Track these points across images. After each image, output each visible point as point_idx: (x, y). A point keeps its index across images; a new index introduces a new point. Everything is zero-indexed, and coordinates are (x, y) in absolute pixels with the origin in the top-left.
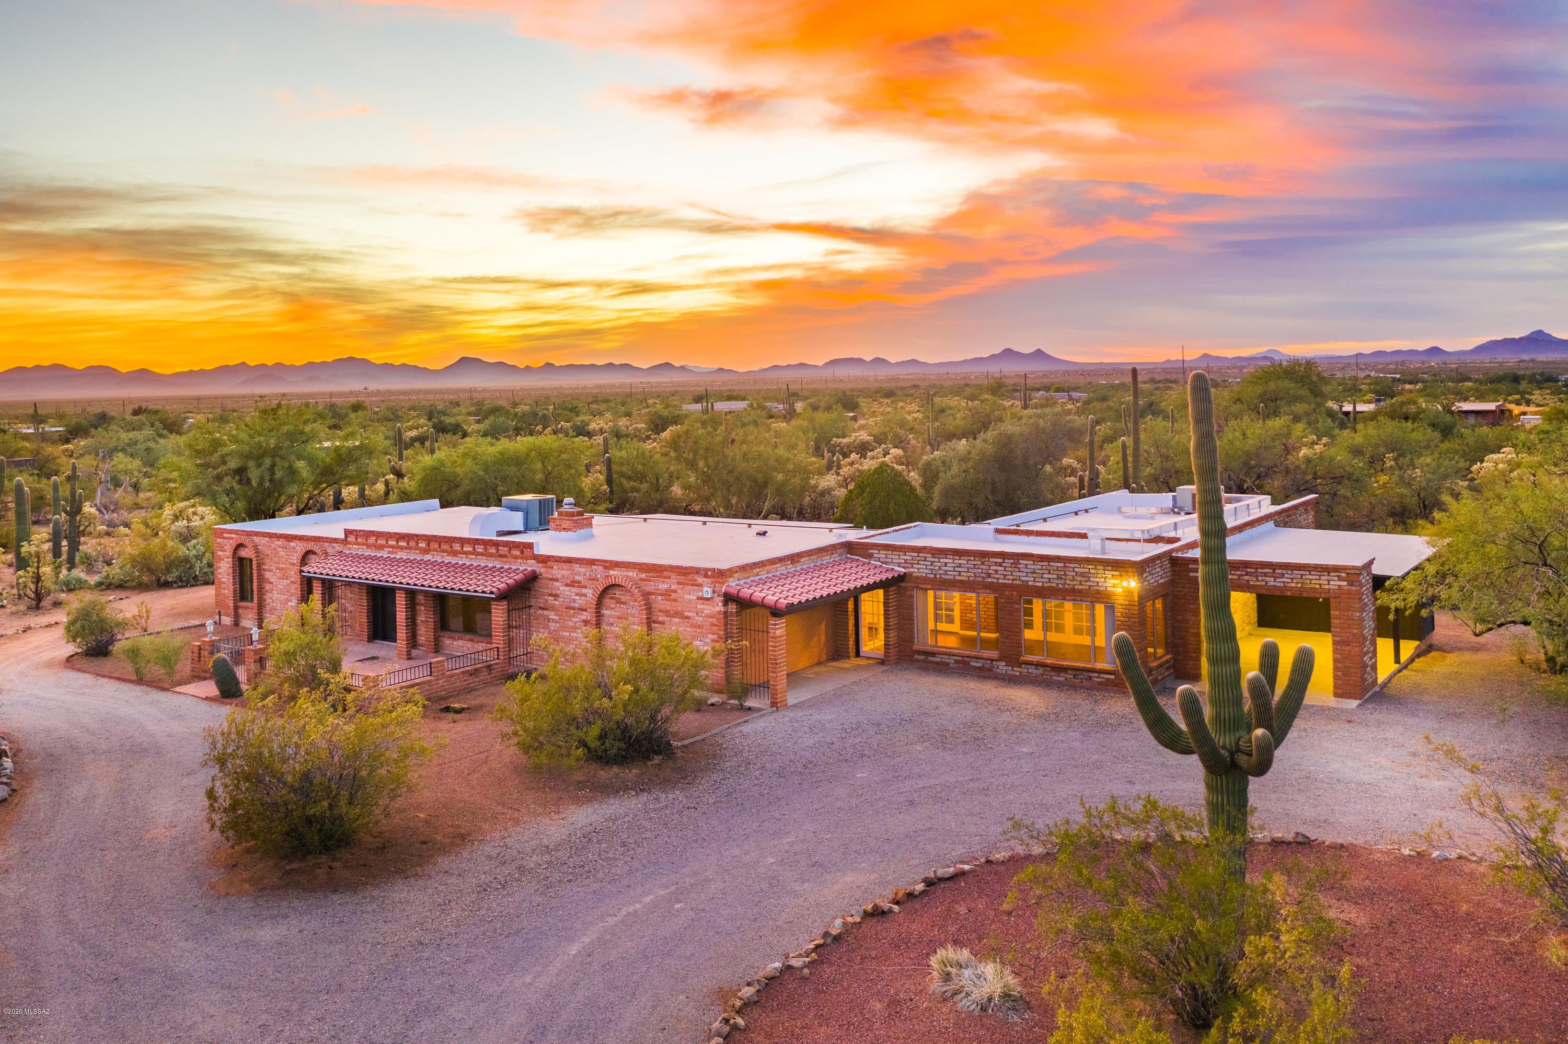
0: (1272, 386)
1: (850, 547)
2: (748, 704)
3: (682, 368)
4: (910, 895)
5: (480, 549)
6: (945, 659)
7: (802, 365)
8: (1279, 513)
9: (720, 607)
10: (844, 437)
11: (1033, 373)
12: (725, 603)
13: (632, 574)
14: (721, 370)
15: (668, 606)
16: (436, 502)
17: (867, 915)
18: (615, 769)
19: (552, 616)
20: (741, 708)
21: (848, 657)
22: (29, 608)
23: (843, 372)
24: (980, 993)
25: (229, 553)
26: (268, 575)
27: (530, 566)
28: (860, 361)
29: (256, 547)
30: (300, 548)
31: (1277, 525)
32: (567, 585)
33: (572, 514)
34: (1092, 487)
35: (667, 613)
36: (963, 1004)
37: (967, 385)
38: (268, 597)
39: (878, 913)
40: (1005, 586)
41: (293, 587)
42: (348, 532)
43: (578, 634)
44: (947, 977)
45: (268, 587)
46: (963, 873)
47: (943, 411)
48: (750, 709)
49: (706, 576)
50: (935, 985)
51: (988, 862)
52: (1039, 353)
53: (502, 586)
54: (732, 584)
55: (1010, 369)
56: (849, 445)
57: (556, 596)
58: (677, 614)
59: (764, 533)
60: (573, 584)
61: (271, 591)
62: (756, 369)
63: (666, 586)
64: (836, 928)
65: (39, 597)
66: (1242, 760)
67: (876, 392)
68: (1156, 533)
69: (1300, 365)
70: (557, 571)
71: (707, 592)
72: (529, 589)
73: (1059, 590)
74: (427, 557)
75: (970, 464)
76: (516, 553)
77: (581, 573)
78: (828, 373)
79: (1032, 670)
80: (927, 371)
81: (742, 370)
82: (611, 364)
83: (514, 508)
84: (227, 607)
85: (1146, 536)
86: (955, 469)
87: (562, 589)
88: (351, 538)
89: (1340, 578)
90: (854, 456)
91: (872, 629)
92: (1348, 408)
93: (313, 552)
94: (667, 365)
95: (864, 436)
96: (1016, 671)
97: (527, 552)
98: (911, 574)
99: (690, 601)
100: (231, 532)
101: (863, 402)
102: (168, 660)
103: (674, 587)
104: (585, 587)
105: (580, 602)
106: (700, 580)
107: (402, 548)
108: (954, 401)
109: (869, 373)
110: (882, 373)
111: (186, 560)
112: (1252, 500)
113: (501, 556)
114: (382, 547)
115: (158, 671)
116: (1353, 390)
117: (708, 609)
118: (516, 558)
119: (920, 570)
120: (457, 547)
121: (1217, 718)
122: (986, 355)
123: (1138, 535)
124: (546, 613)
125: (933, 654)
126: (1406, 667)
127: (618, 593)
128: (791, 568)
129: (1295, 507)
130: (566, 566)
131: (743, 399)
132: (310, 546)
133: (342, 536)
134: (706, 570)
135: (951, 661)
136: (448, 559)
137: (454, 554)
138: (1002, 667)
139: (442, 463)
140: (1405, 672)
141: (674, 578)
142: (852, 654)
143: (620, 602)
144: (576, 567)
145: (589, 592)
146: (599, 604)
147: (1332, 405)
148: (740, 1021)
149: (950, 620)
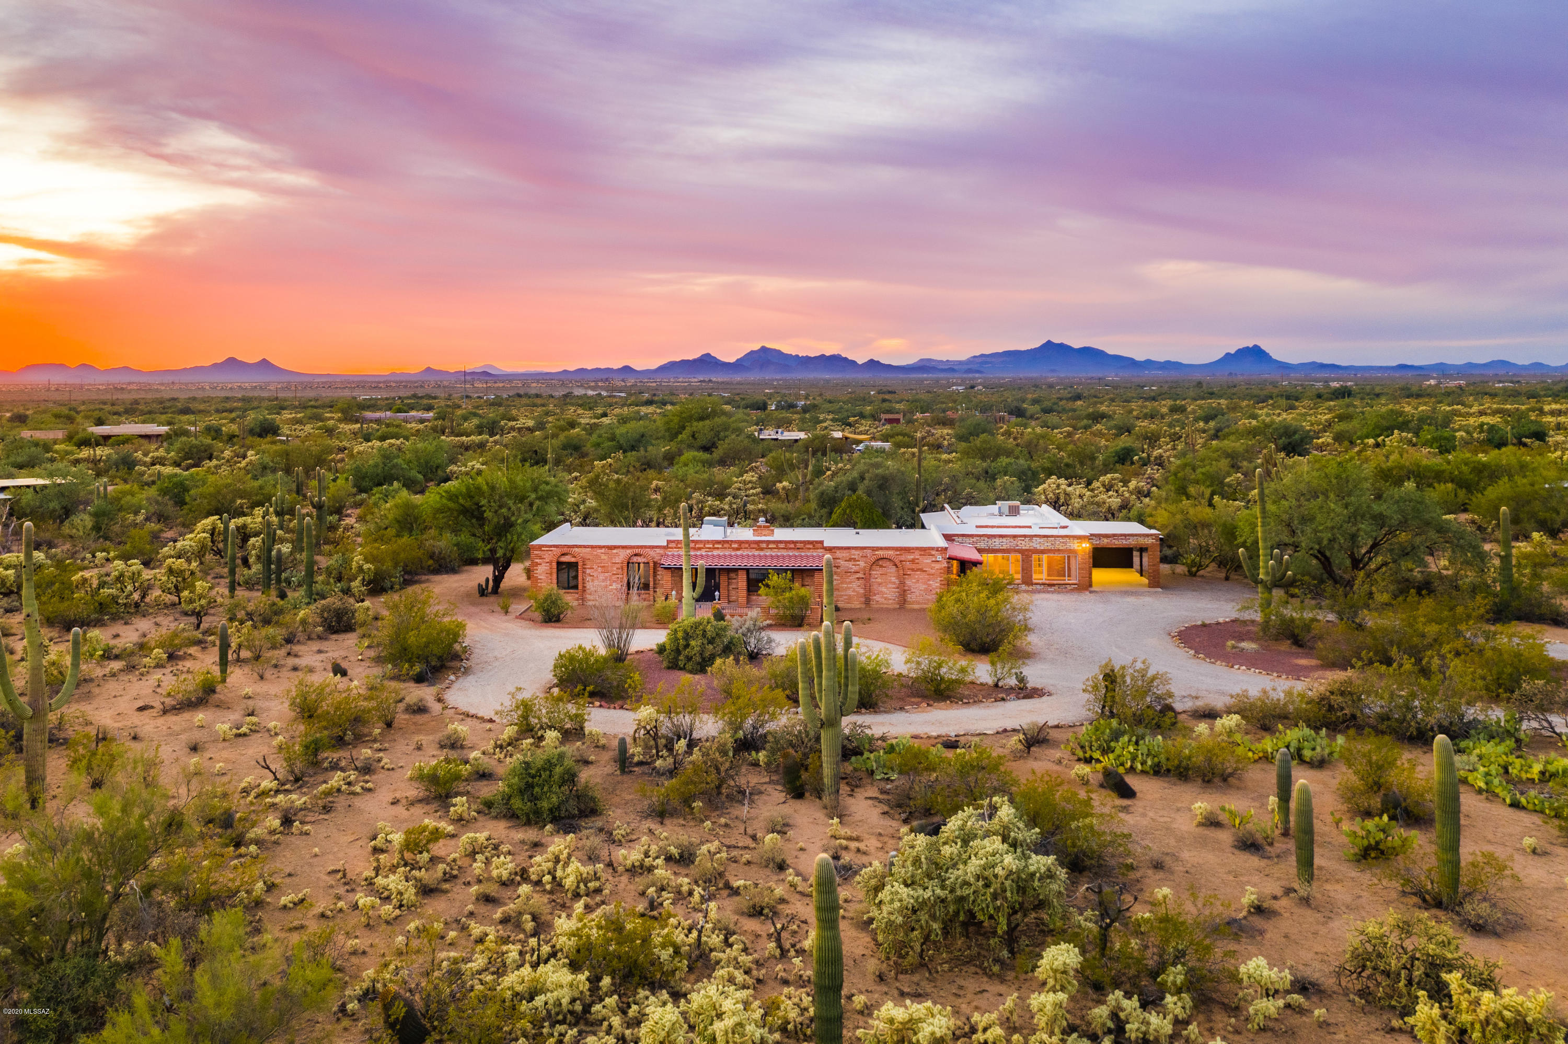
5: (782, 546)
9: (946, 565)
12: (949, 562)
13: (890, 552)
15: (914, 566)
26: (589, 571)
27: (820, 553)
29: (579, 555)
30: (624, 553)
32: (847, 560)
35: (913, 570)
38: (588, 585)
41: (614, 578)
42: (669, 542)
43: (854, 585)
45: (589, 578)
49: (938, 550)
57: (838, 567)
58: (918, 570)
60: (850, 559)
63: (912, 557)
70: (841, 554)
71: (938, 558)
74: (739, 553)
76: (807, 546)
77: (858, 554)
87: (841, 562)
88: (672, 545)
93: (638, 555)
96: (1030, 588)
97: (818, 545)
99: (927, 563)
103: (917, 557)
104: (860, 560)
105: (856, 569)
106: (935, 552)
107: (717, 548)
113: (798, 549)
114: (700, 549)
117: (937, 566)
118: (807, 549)
120: (764, 545)
127: (882, 562)
130: (847, 551)
132: (635, 551)
133: (665, 544)
134: (938, 547)
136: (757, 553)
137: (762, 549)
138: (1024, 587)
141: (917, 553)
143: (882, 566)
144: (853, 551)
145: (862, 563)
146: (870, 568)
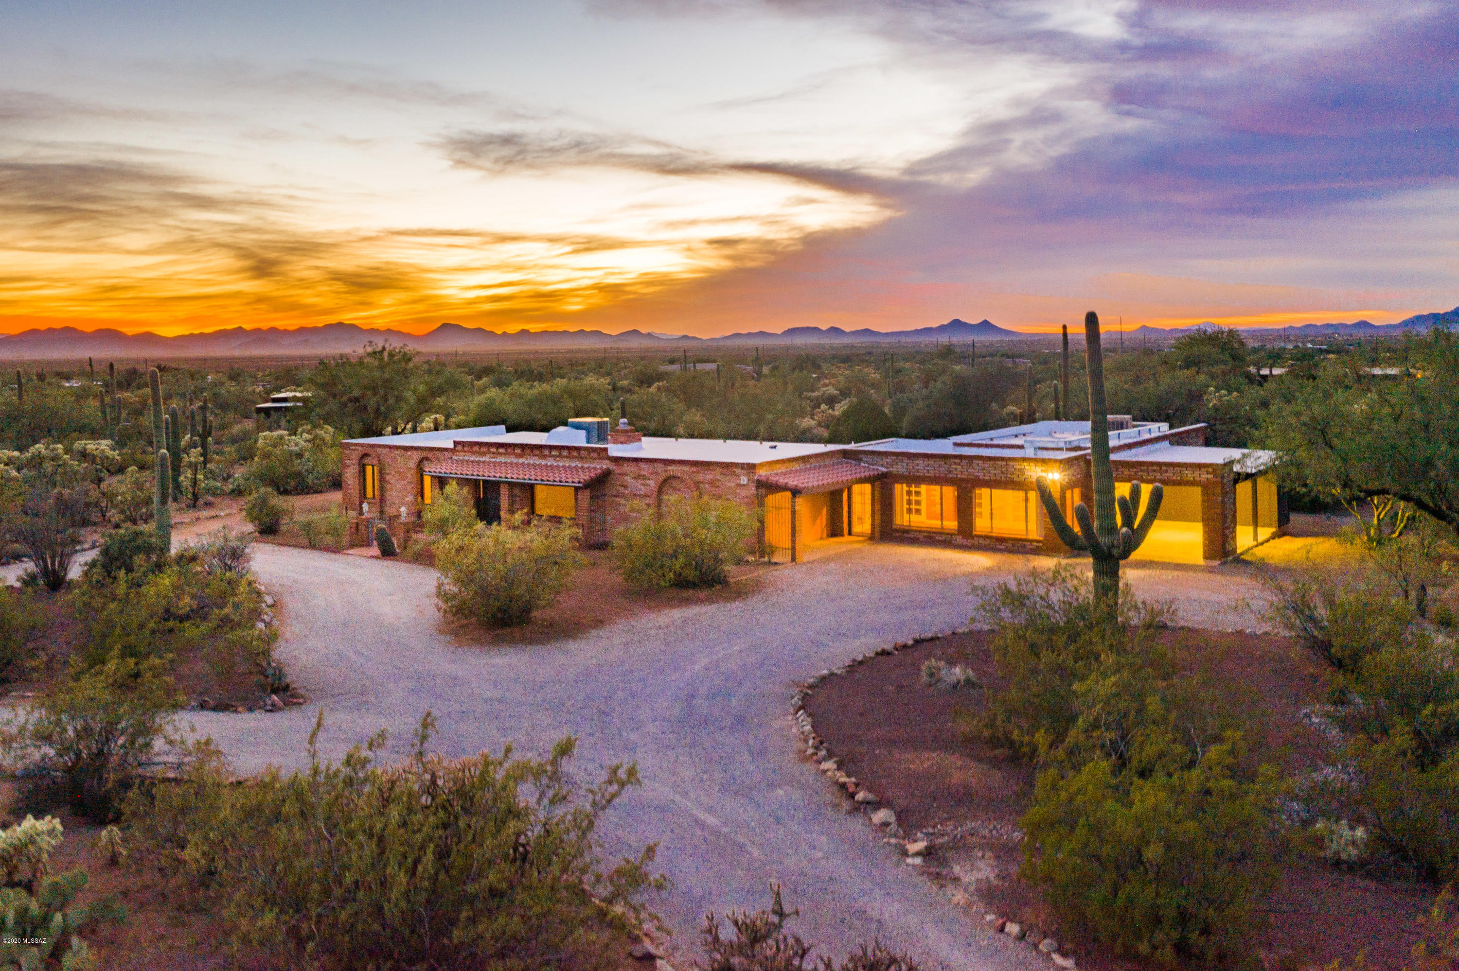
0: (1196, 350)
1: (845, 454)
2: (773, 560)
3: (649, 334)
4: (905, 646)
5: (565, 453)
6: (916, 535)
7: (762, 334)
8: (1172, 435)
9: (753, 490)
10: (813, 391)
11: (980, 342)
12: (757, 488)
13: (686, 468)
14: (686, 337)
15: (714, 491)
16: (503, 427)
17: (877, 654)
18: (691, 592)
19: (623, 501)
20: (770, 563)
21: (842, 535)
22: (189, 506)
23: (799, 341)
24: (952, 680)
25: (355, 461)
26: (388, 477)
27: (605, 465)
28: (816, 330)
29: (378, 456)
30: (416, 456)
31: (1171, 443)
32: (634, 478)
33: (627, 431)
34: (1029, 418)
36: (941, 686)
37: (918, 353)
38: (388, 495)
39: (884, 653)
40: (962, 480)
41: (409, 487)
42: (456, 444)
43: (643, 514)
44: (932, 675)
45: (388, 487)
46: (938, 638)
47: (900, 371)
48: (776, 564)
49: (743, 468)
50: (925, 678)
51: (954, 633)
52: (986, 325)
53: (587, 478)
54: (762, 473)
55: (958, 339)
56: (817, 398)
57: (626, 487)
59: (775, 447)
60: (639, 477)
61: (391, 490)
62: (718, 336)
63: (711, 477)
64: (860, 658)
65: (196, 497)
66: (1115, 552)
67: (833, 358)
68: (1075, 444)
69: (1223, 333)
70: (626, 468)
71: (744, 480)
72: (604, 482)
73: (1002, 482)
74: (521, 461)
75: (931, 401)
76: (594, 455)
77: (646, 468)
78: (787, 341)
79: (981, 541)
80: (879, 339)
81: (705, 337)
82: (582, 331)
83: (578, 426)
84: (352, 503)
85: (1068, 446)
86: (920, 404)
87: (629, 480)
88: (459, 447)
89: (1208, 473)
90: (823, 406)
91: (861, 519)
92: (1265, 372)
93: (427, 459)
94: (635, 332)
95: (831, 390)
96: (970, 542)
97: (603, 454)
98: (891, 472)
99: (730, 488)
100: (356, 445)
101: (824, 366)
102: (335, 531)
103: (718, 477)
104: (648, 479)
105: (643, 490)
106: (738, 471)
107: (501, 454)
108: (908, 365)
109: (826, 341)
110: (837, 341)
111: (299, 474)
112: (1154, 426)
113: (582, 458)
114: (484, 454)
115: (329, 540)
116: (1275, 358)
117: (744, 492)
118: (594, 459)
119: (899, 468)
120: (546, 452)
121: (1101, 527)
122: (935, 325)
123: (1062, 445)
124: (617, 499)
125: (907, 532)
126: (1262, 544)
127: (675, 483)
128: (802, 466)
129: (1187, 432)
130: (634, 464)
131: (714, 361)
132: (425, 454)
133: (452, 446)
134: (743, 464)
135: (921, 536)
136: (539, 461)
137: (544, 457)
138: (960, 540)
139: (492, 401)
140: (1260, 547)
141: (718, 471)
142: (846, 531)
143: (675, 489)
144: (642, 464)
145: (651, 483)
146: (660, 491)
147: (1252, 369)
148: (809, 692)
149: (918, 511)
